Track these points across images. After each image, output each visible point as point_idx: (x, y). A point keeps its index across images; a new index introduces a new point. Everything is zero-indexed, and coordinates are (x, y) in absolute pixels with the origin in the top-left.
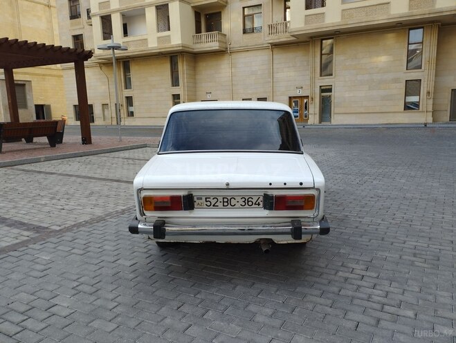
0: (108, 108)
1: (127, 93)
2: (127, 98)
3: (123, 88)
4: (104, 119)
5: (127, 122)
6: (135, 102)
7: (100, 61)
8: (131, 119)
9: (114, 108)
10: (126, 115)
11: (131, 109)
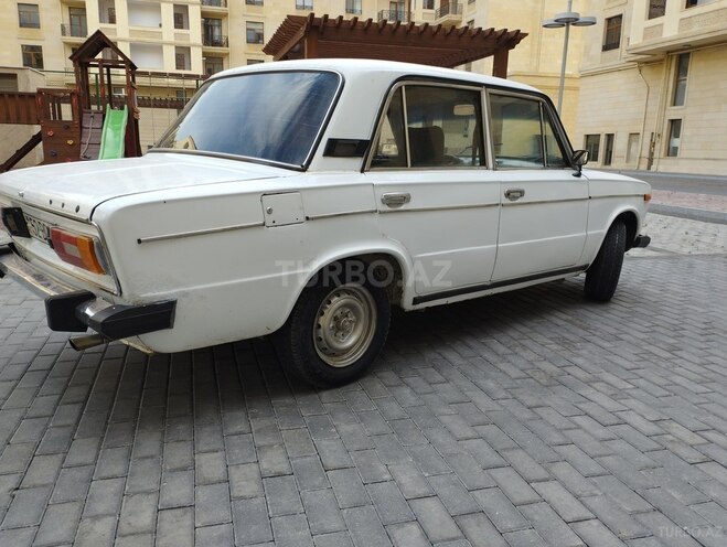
0: (637, 141)
1: (674, 113)
2: (672, 121)
3: (669, 103)
4: (628, 160)
5: (664, 166)
6: (685, 130)
7: (639, 57)
8: (670, 160)
9: (647, 141)
10: (663, 153)
11: (676, 142)
